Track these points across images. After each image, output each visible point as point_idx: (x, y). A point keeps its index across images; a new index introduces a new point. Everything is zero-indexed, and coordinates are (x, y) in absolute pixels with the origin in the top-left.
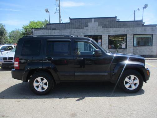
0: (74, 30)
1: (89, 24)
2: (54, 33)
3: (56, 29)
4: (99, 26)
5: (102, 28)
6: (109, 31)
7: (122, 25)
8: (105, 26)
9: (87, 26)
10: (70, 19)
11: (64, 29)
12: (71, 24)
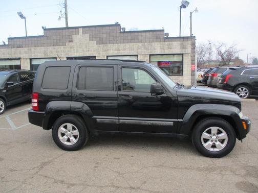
0: (51, 48)
1: (74, 37)
2: (20, 53)
3: (22, 47)
4: (90, 40)
5: (97, 44)
6: (108, 50)
7: (129, 38)
8: (100, 41)
9: (71, 41)
10: (45, 29)
11: (35, 46)
12: (45, 38)
